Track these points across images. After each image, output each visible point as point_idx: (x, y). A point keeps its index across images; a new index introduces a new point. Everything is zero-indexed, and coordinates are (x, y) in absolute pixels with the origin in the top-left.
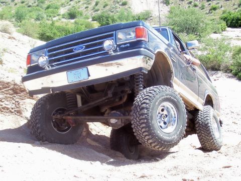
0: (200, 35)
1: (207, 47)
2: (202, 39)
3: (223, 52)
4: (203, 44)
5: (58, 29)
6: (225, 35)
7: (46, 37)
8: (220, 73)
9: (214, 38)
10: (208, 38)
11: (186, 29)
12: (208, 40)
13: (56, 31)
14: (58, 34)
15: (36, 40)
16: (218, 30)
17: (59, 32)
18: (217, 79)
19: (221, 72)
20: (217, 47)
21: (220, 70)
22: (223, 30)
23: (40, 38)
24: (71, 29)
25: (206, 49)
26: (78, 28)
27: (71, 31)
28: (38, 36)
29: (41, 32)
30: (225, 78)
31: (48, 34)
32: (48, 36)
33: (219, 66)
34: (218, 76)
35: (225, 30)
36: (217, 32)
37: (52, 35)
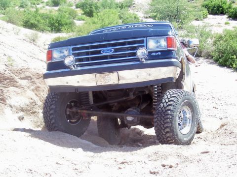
0: (182, 22)
1: (189, 34)
2: (184, 26)
3: (204, 39)
4: (185, 31)
5: (42, 16)
6: (207, 22)
7: (30, 24)
8: (201, 59)
9: (195, 25)
10: (190, 24)
11: (168, 16)
12: (190, 27)
13: (40, 18)
14: (42, 21)
15: (20, 28)
16: (200, 17)
17: (43, 19)
18: (199, 64)
19: (203, 58)
20: (199, 34)
21: (202, 56)
22: (205, 17)
23: (24, 25)
24: (55, 17)
25: (188, 36)
26: (61, 16)
27: (55, 18)
28: (22, 23)
29: (25, 19)
30: (206, 64)
31: (32, 22)
32: (32, 24)
33: (201, 52)
34: (199, 62)
35: (206, 17)
36: (199, 18)
37: (36, 23)
